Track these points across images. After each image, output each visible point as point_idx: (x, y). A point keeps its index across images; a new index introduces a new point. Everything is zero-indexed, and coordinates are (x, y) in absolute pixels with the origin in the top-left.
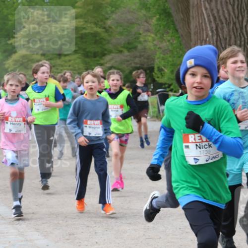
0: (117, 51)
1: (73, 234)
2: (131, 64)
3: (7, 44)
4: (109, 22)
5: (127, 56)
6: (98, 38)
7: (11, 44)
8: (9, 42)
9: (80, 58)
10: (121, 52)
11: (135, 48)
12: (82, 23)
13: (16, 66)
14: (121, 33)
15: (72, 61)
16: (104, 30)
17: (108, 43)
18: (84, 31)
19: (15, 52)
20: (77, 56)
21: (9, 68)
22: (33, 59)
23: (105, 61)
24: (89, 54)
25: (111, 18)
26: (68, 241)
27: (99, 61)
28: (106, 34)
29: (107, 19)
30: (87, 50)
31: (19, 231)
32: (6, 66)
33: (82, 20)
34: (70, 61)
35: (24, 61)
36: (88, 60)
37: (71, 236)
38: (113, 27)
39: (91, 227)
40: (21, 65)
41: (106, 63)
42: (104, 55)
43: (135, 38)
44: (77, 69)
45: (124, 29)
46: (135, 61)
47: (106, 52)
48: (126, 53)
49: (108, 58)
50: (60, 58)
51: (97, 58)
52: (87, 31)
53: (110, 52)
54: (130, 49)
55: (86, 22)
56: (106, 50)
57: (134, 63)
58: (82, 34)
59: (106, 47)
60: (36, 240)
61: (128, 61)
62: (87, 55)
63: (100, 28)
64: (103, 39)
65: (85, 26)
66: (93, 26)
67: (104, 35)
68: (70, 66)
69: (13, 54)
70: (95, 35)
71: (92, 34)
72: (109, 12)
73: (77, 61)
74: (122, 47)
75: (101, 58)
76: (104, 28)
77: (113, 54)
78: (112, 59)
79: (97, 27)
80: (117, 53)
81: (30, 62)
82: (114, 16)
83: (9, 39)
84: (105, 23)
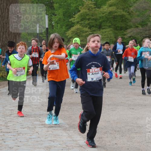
0: (135, 27)
1: (101, 138)
2: (143, 35)
3: (69, 21)
4: (131, 9)
5: (141, 30)
6: (124, 18)
7: (71, 21)
8: (70, 20)
9: (112, 30)
10: (137, 27)
11: (147, 25)
12: (115, 9)
13: (73, 35)
14: (138, 16)
15: (107, 32)
16: (128, 13)
17: (130, 21)
18: (116, 14)
19: (73, 26)
20: (110, 29)
21: (68, 35)
22: (83, 31)
23: (127, 33)
24: (118, 28)
25: (133, 6)
26: (98, 142)
27: (123, 32)
28: (129, 16)
29: (130, 7)
30: (116, 26)
31: (69, 135)
32: (67, 35)
33: (115, 7)
34: (105, 32)
35: (78, 32)
36: (117, 32)
37: (100, 139)
38: (134, 12)
39: (113, 134)
40: (76, 34)
41: (128, 34)
42: (127, 29)
43: (147, 19)
44: (109, 37)
45: (140, 13)
46: (146, 33)
47: (128, 27)
48: (140, 27)
49: (129, 30)
50: (99, 30)
51: (122, 31)
52: (118, 14)
53: (131, 27)
54: (143, 25)
55: (117, 8)
56: (128, 26)
57: (145, 34)
58: (114, 16)
59: (129, 24)
60: (79, 140)
61: (141, 33)
62: (116, 29)
63: (126, 12)
64: (127, 19)
65: (116, 11)
66: (121, 11)
67: (127, 16)
68: (105, 35)
69: (72, 28)
70: (122, 16)
71: (120, 15)
72: (132, 2)
73: (110, 33)
74: (138, 24)
75: (125, 31)
76: (128, 12)
77: (133, 29)
78: (132, 32)
79: (124, 11)
80: (135, 28)
81: (81, 33)
82: (135, 5)
83: (70, 18)
84: (129, 9)
